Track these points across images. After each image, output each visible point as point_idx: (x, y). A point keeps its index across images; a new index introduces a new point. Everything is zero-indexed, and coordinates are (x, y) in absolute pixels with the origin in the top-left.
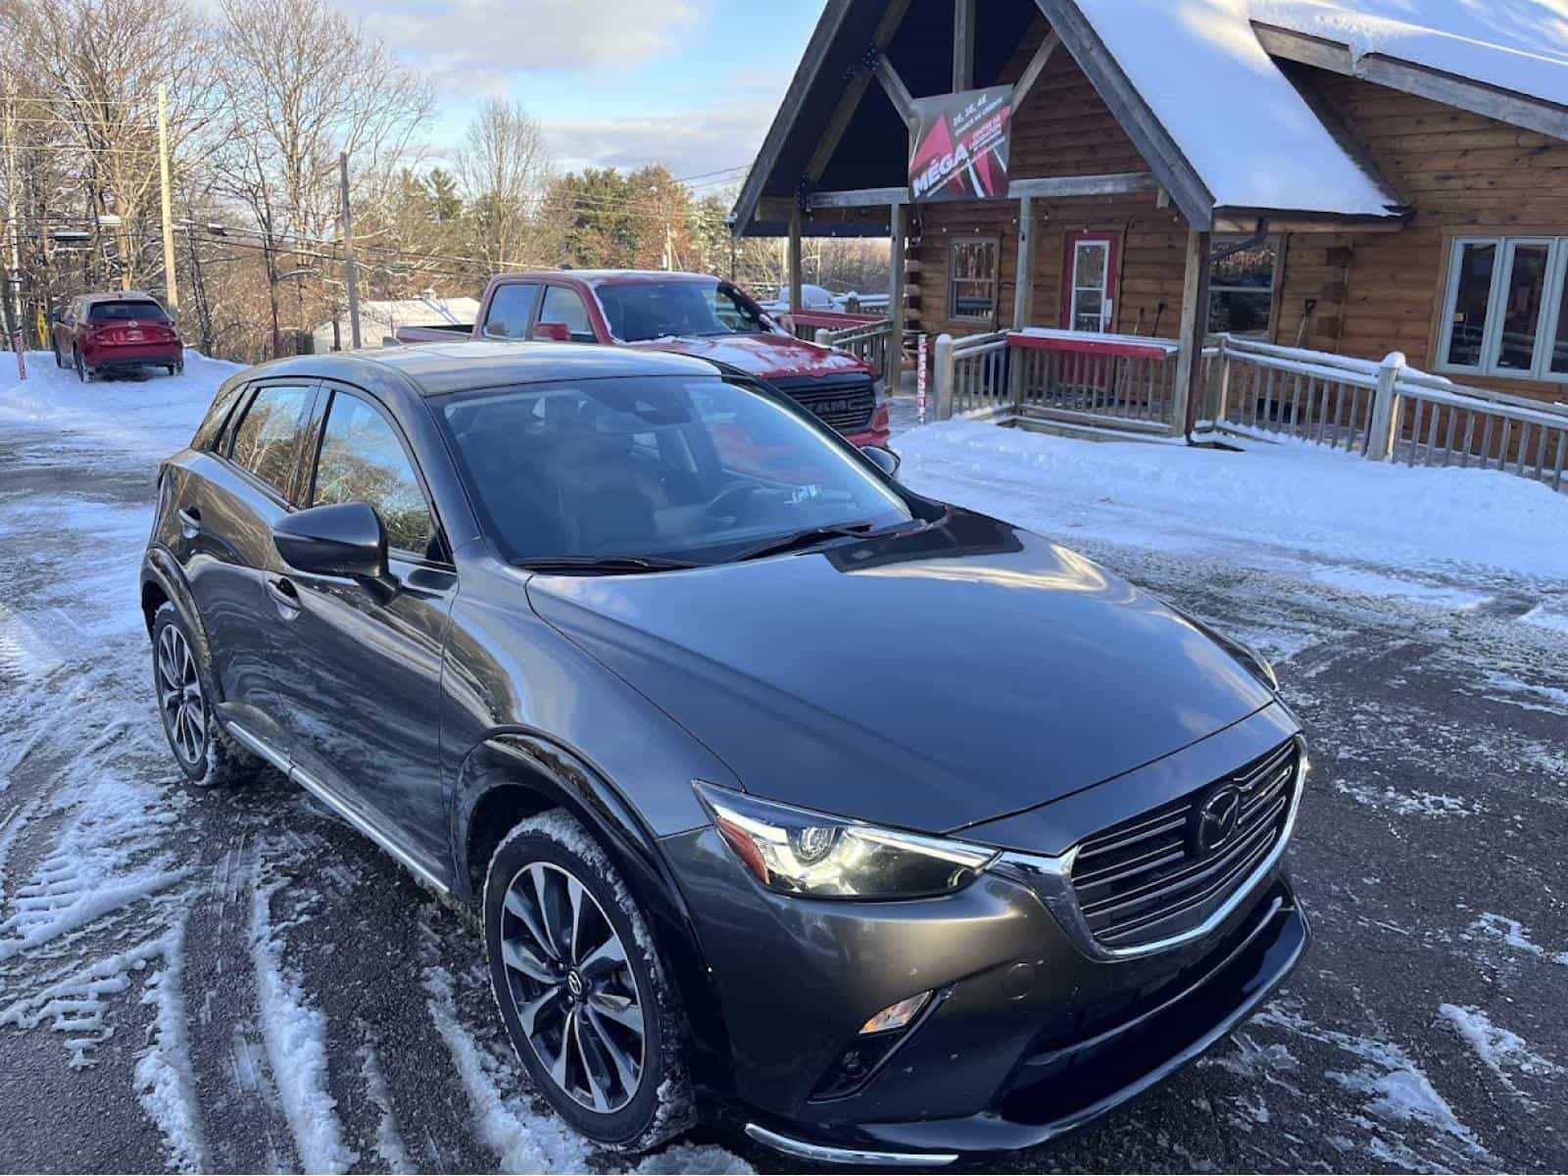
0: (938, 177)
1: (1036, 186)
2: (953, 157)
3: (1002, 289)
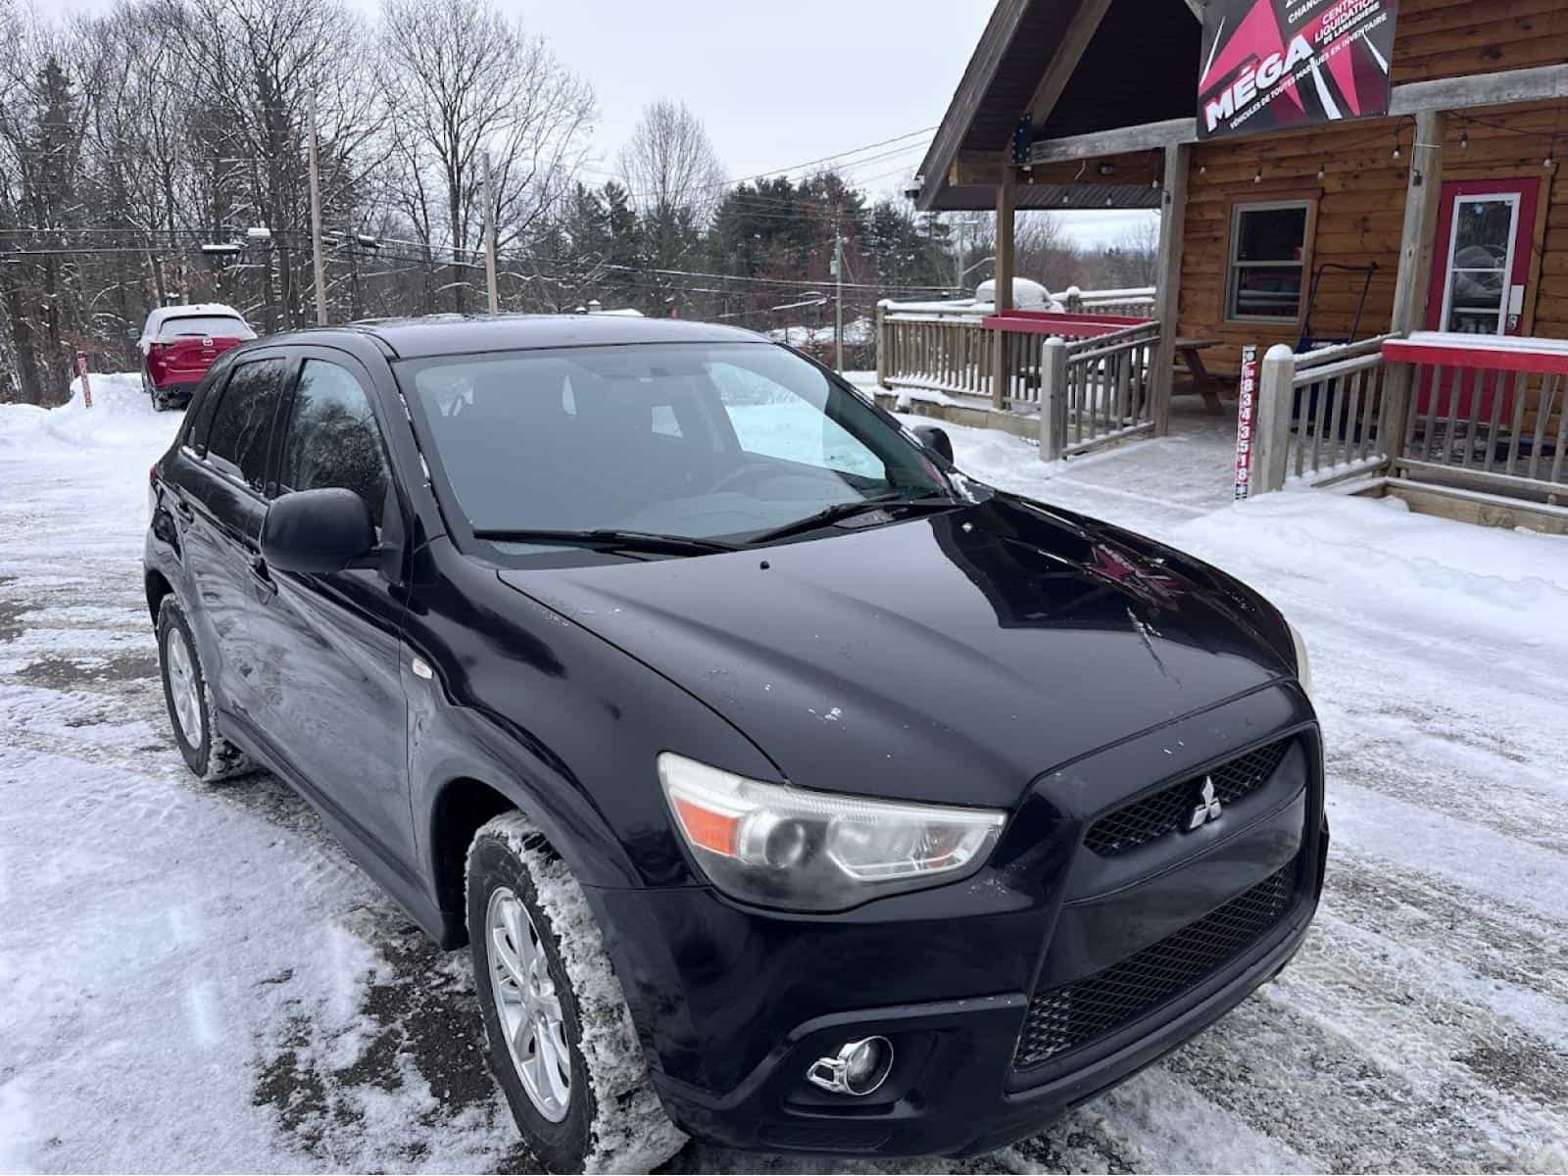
0: (1253, 93)
1: (1449, 91)
2: (1283, 58)
3: (1319, 274)
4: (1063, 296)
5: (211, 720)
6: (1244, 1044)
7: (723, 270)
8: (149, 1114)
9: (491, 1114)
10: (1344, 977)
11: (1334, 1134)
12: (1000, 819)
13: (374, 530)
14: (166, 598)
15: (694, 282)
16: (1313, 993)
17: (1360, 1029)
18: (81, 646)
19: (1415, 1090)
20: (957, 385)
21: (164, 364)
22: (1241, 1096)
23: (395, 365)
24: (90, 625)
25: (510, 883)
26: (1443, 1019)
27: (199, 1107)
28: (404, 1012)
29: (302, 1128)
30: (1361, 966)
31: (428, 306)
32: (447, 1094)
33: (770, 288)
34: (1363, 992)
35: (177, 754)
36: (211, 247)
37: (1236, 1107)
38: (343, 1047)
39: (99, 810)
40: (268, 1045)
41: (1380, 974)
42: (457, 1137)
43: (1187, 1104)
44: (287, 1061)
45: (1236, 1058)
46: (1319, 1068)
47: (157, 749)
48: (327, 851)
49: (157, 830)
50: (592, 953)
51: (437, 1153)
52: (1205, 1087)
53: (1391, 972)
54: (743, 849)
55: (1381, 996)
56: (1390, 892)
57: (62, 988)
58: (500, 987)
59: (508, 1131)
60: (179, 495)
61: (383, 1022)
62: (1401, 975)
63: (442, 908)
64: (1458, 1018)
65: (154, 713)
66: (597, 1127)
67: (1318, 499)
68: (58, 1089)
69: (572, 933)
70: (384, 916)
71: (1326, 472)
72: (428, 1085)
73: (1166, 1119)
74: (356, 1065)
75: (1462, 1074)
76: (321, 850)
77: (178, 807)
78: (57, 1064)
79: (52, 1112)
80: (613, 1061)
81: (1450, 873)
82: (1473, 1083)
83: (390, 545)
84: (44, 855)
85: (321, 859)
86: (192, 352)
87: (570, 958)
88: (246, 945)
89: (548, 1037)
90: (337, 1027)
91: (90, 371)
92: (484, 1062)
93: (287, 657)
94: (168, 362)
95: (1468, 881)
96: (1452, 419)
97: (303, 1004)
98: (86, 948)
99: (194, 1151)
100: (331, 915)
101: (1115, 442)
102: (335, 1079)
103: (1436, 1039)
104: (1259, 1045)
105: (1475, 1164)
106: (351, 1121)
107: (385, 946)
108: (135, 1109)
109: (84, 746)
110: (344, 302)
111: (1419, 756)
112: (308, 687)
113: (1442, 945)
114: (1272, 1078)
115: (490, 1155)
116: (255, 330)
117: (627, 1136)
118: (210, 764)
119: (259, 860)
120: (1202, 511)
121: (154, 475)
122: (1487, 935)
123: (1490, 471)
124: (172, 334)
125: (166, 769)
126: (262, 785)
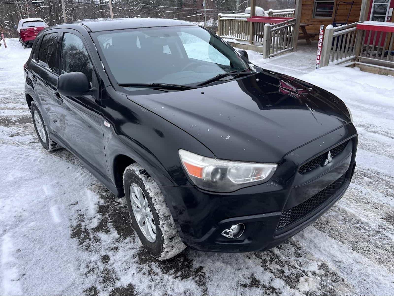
3: (339, 4)
4: (268, 11)
5: (48, 135)
6: (327, 215)
7: (173, 6)
8: (43, 242)
9: (134, 239)
10: (351, 197)
11: (352, 239)
12: (275, 166)
13: (90, 84)
14: (32, 102)
15: (166, 9)
16: (344, 202)
17: (357, 211)
18: (11, 114)
19: (372, 227)
20: (240, 38)
21: (24, 35)
22: (327, 229)
23: (91, 34)
24: (13, 108)
25: (137, 183)
26: (378, 208)
27: (57, 239)
28: (108, 212)
29: (85, 244)
30: (356, 194)
31: (94, 17)
32: (122, 234)
33: (186, 11)
34: (357, 201)
35: (40, 144)
36: (34, 1)
37: (326, 232)
38: (94, 222)
39: (21, 159)
40: (73, 222)
41: (360, 196)
42: (126, 245)
43: (313, 232)
44: (79, 226)
45: (325, 219)
46: (346, 221)
47: (35, 142)
48: (83, 170)
49: (37, 165)
50: (161, 202)
51: (121, 250)
52: (318, 227)
53: (363, 196)
54: (204, 175)
55: (361, 202)
56: (362, 174)
57: (16, 208)
58: (134, 208)
59: (139, 244)
60: (32, 73)
61: (103, 215)
62: (366, 196)
63: (117, 187)
64: (381, 208)
65: (32, 133)
66: (164, 246)
67: (338, 68)
68: (18, 236)
69: (155, 197)
70: (100, 187)
71: (340, 60)
72: (117, 232)
73: (308, 236)
74: (97, 227)
75: (384, 222)
76: (81, 169)
77: (42, 158)
78: (17, 229)
79: (18, 242)
80: (168, 230)
81: (377, 169)
82: (387, 225)
83: (95, 88)
84: (8, 172)
85: (82, 172)
86: (31, 31)
87: (155, 204)
88: (65, 195)
89: (149, 222)
90: (91, 217)
91: (5, 38)
92: (131, 225)
93: (66, 117)
94: (25, 34)
95: (381, 171)
96: (373, 46)
97: (82, 211)
98: (21, 197)
99: (57, 251)
100: (86, 187)
101: (282, 53)
102: (92, 230)
103: (376, 213)
104: (330, 216)
105: (389, 246)
106: (98, 242)
107: (101, 195)
108: (39, 241)
109: (15, 142)
110: (71, 16)
111: (367, 138)
112: (72, 125)
113: (376, 188)
114: (334, 224)
115: (135, 250)
116: (48, 25)
117: (172, 247)
118: (49, 147)
119: (66, 172)
120: (306, 72)
121: (25, 67)
122: (387, 185)
123: (382, 60)
124: (26, 27)
125: (37, 148)
126: (64, 152)
